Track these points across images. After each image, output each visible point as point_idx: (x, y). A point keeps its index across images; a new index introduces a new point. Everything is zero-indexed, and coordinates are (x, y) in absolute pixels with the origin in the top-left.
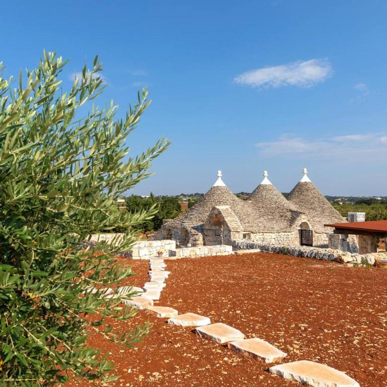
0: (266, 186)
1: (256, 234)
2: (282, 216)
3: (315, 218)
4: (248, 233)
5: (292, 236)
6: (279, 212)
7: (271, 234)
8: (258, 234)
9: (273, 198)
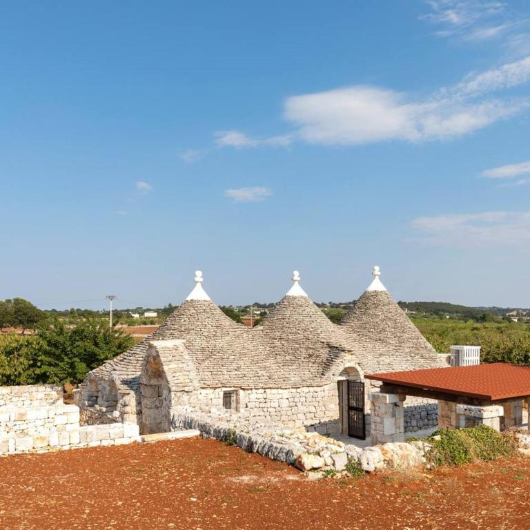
0: (294, 298)
1: (250, 392)
2: (310, 356)
3: (383, 358)
4: (233, 389)
5: (323, 394)
6: (307, 349)
7: (280, 391)
8: (254, 391)
9: (302, 321)
